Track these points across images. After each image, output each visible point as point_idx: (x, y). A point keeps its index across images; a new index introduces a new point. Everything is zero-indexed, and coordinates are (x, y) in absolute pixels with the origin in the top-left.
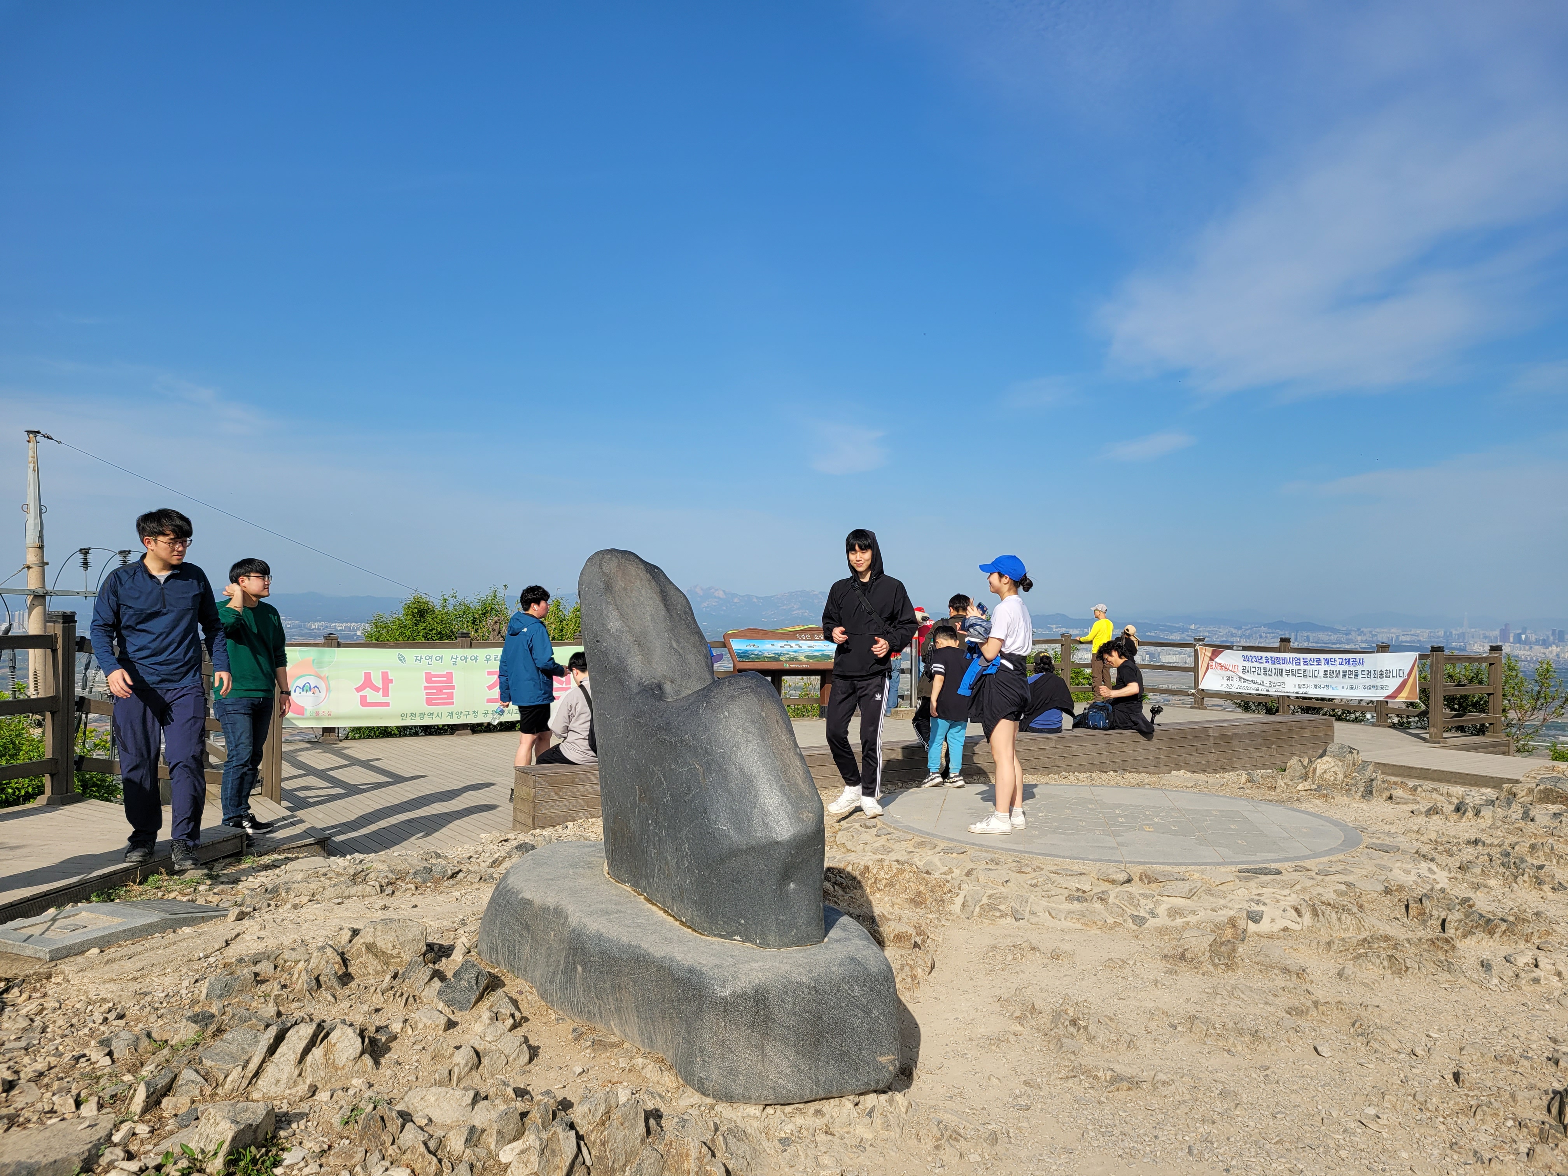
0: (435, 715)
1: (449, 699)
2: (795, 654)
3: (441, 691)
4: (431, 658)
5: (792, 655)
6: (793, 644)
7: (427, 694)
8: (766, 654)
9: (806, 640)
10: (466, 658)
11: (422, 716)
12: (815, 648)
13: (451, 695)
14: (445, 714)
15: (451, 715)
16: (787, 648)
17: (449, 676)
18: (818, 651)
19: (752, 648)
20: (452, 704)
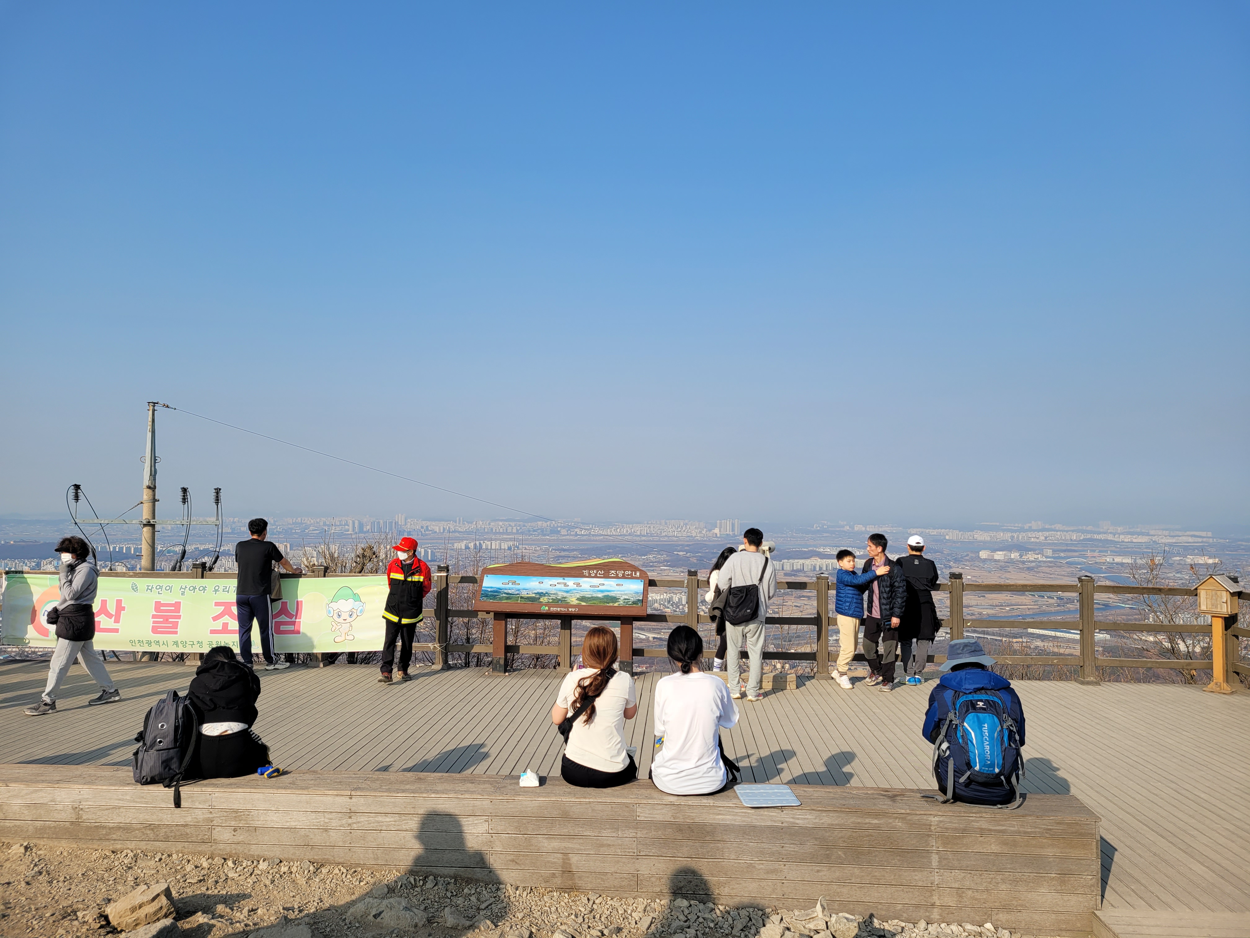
0: (161, 643)
1: (173, 629)
2: (565, 595)
3: (167, 620)
4: (161, 587)
5: (560, 595)
6: (571, 582)
7: (154, 622)
8: (524, 594)
9: (596, 577)
10: (195, 588)
11: (149, 643)
12: (601, 588)
13: (176, 625)
14: (171, 643)
15: (176, 643)
16: (562, 587)
17: (177, 605)
18: (602, 591)
19: (510, 585)
20: (176, 633)
